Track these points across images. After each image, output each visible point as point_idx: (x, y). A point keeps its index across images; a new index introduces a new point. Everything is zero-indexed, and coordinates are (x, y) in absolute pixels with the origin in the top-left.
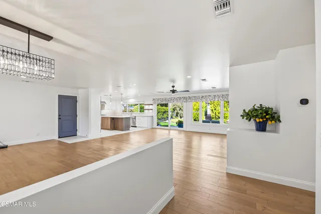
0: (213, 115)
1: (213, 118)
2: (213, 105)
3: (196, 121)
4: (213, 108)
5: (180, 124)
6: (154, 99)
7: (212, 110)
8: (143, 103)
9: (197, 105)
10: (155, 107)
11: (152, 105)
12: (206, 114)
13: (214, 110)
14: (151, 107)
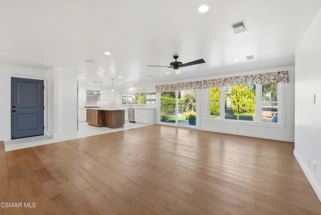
0: (234, 107)
1: (235, 111)
2: (235, 96)
3: (213, 115)
4: (235, 100)
5: (192, 120)
6: (156, 87)
7: (234, 102)
8: (144, 91)
9: (215, 96)
10: (157, 97)
11: (155, 94)
12: (226, 108)
13: (236, 102)
14: (154, 97)
